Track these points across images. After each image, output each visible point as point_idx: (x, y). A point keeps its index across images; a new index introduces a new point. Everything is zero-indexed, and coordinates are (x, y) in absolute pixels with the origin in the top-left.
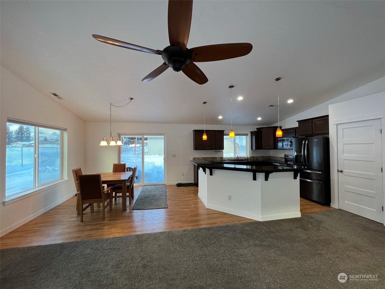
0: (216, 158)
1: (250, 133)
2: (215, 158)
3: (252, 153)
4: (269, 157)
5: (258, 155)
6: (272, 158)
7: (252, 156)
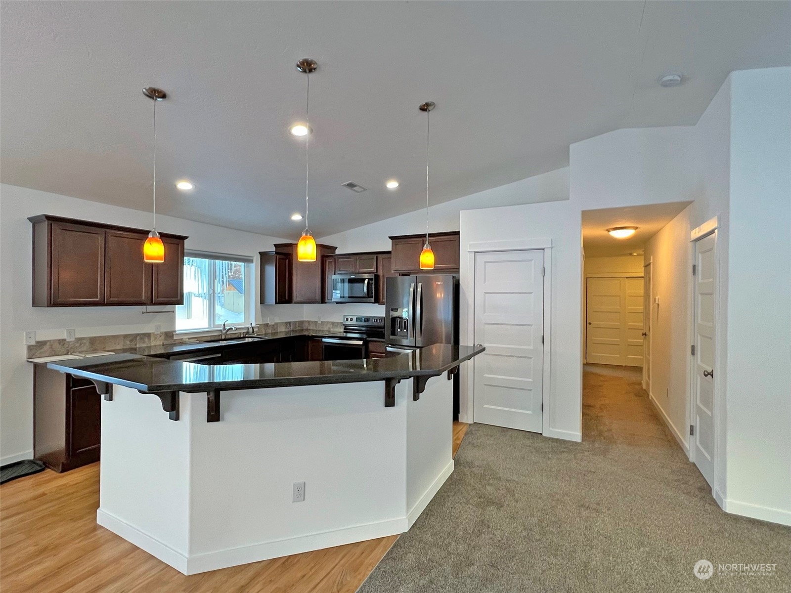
0: (148, 335)
1: (259, 256)
2: (141, 338)
3: (263, 315)
4: (302, 322)
5: (277, 320)
6: (309, 324)
7: (263, 322)
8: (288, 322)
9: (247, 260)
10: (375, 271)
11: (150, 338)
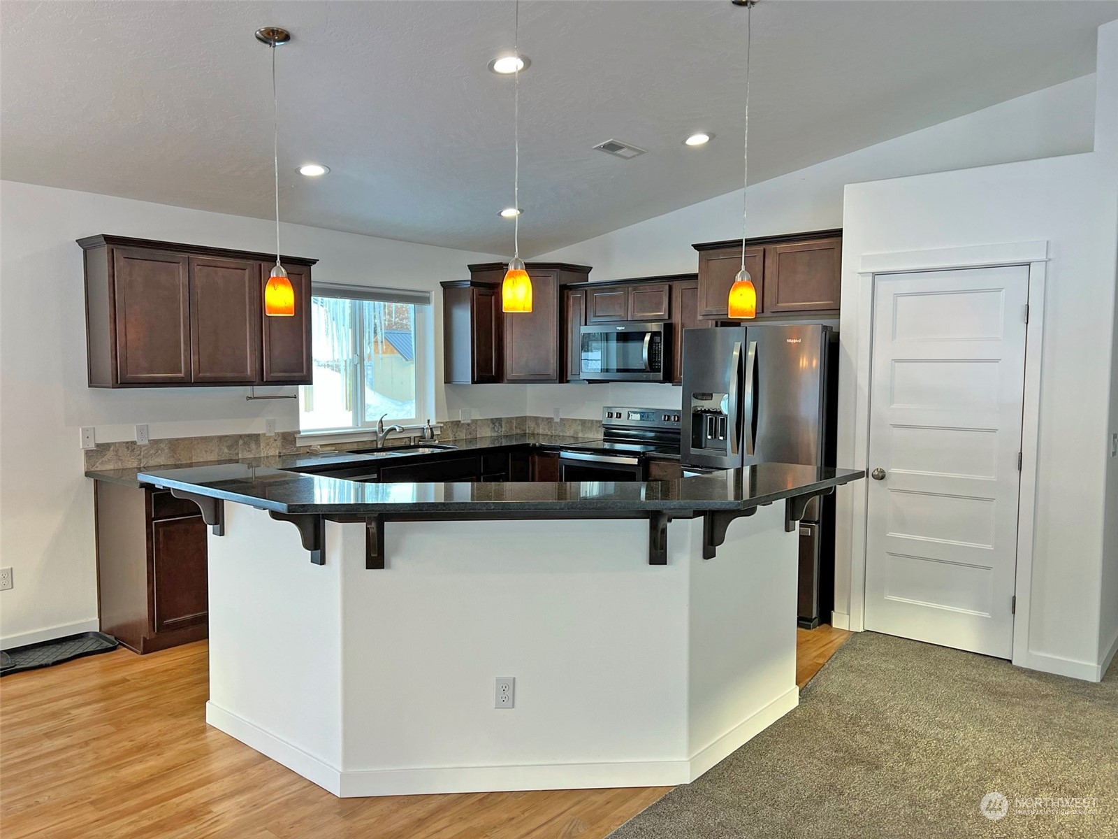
0: (255, 438)
1: (441, 289)
2: (245, 443)
3: (450, 405)
4: (523, 420)
5: (476, 415)
6: (538, 425)
7: (449, 418)
8: (497, 419)
9: (419, 299)
10: (667, 317)
11: (259, 443)
